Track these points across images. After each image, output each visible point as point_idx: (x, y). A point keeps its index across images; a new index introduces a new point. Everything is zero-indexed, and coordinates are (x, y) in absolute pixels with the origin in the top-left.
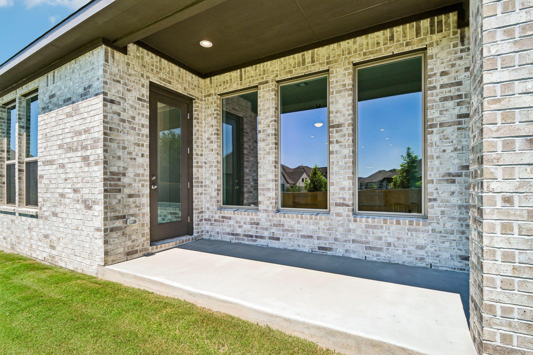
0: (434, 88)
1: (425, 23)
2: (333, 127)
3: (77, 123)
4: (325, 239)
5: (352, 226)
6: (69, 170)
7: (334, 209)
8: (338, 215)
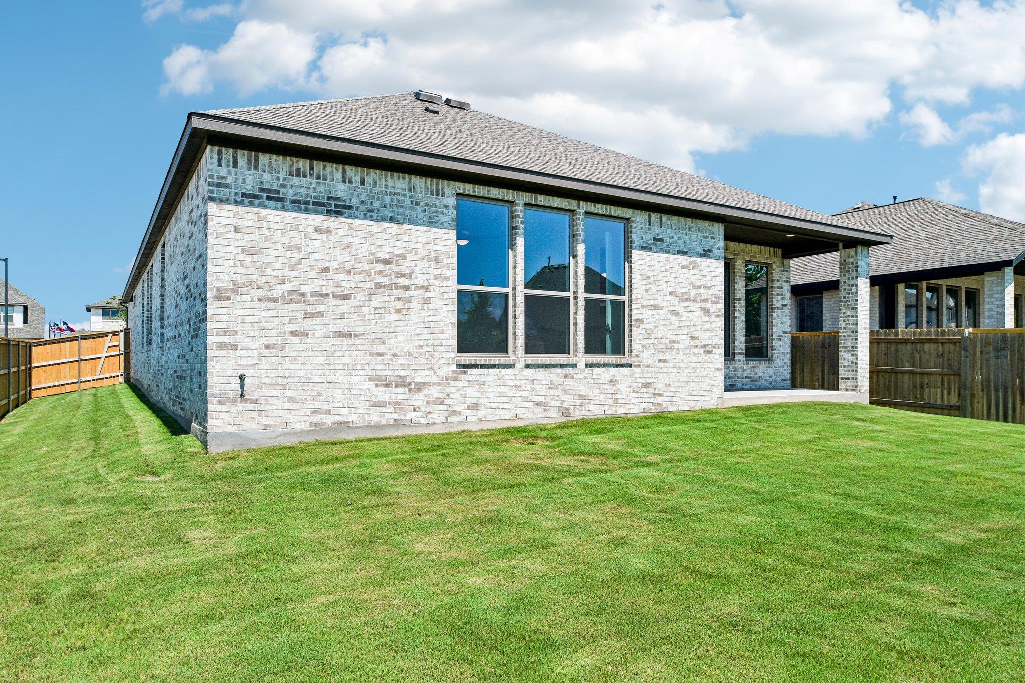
0: (774, 287)
1: (772, 249)
2: (737, 299)
3: (695, 277)
4: (732, 378)
5: (745, 367)
6: (684, 318)
7: (738, 357)
8: (739, 360)
